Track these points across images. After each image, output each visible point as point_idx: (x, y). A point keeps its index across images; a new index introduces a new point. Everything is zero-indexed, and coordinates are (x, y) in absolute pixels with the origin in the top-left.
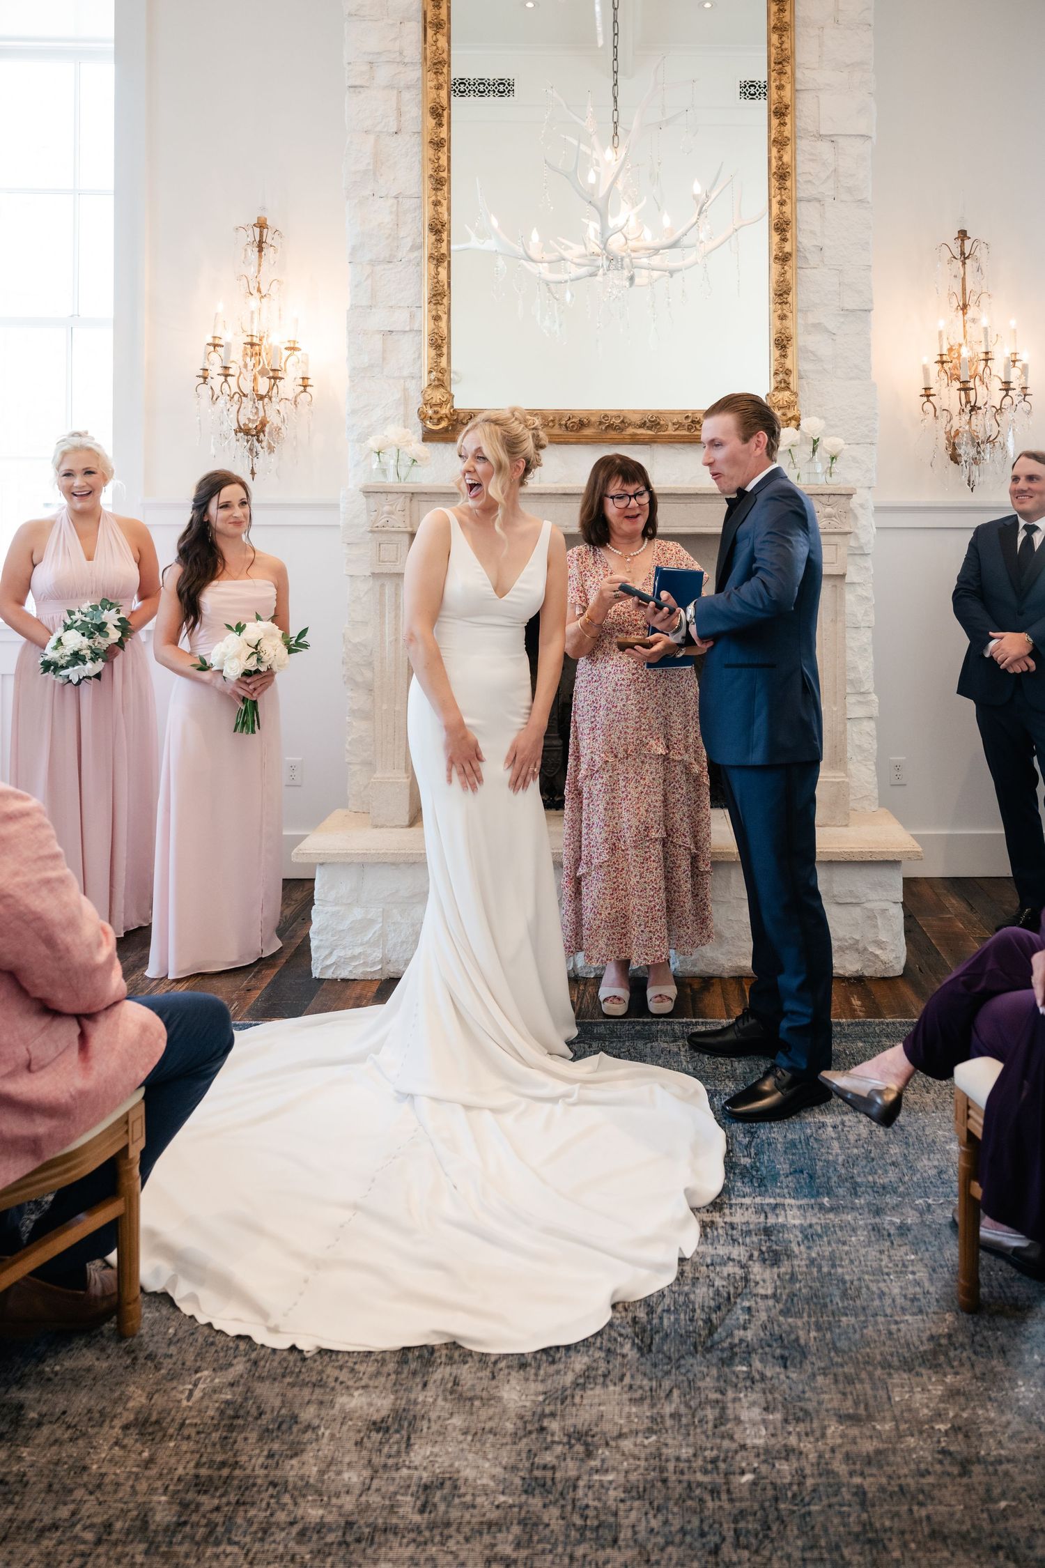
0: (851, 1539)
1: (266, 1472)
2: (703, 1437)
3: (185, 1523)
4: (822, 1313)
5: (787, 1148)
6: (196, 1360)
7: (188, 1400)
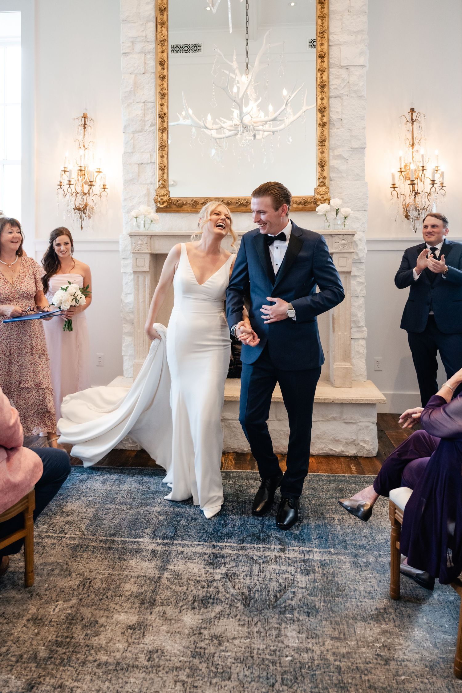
0: (333, 686)
1: (84, 641)
2: (270, 641)
3: (52, 657)
4: (327, 596)
5: (316, 528)
6: (56, 597)
7: (53, 612)
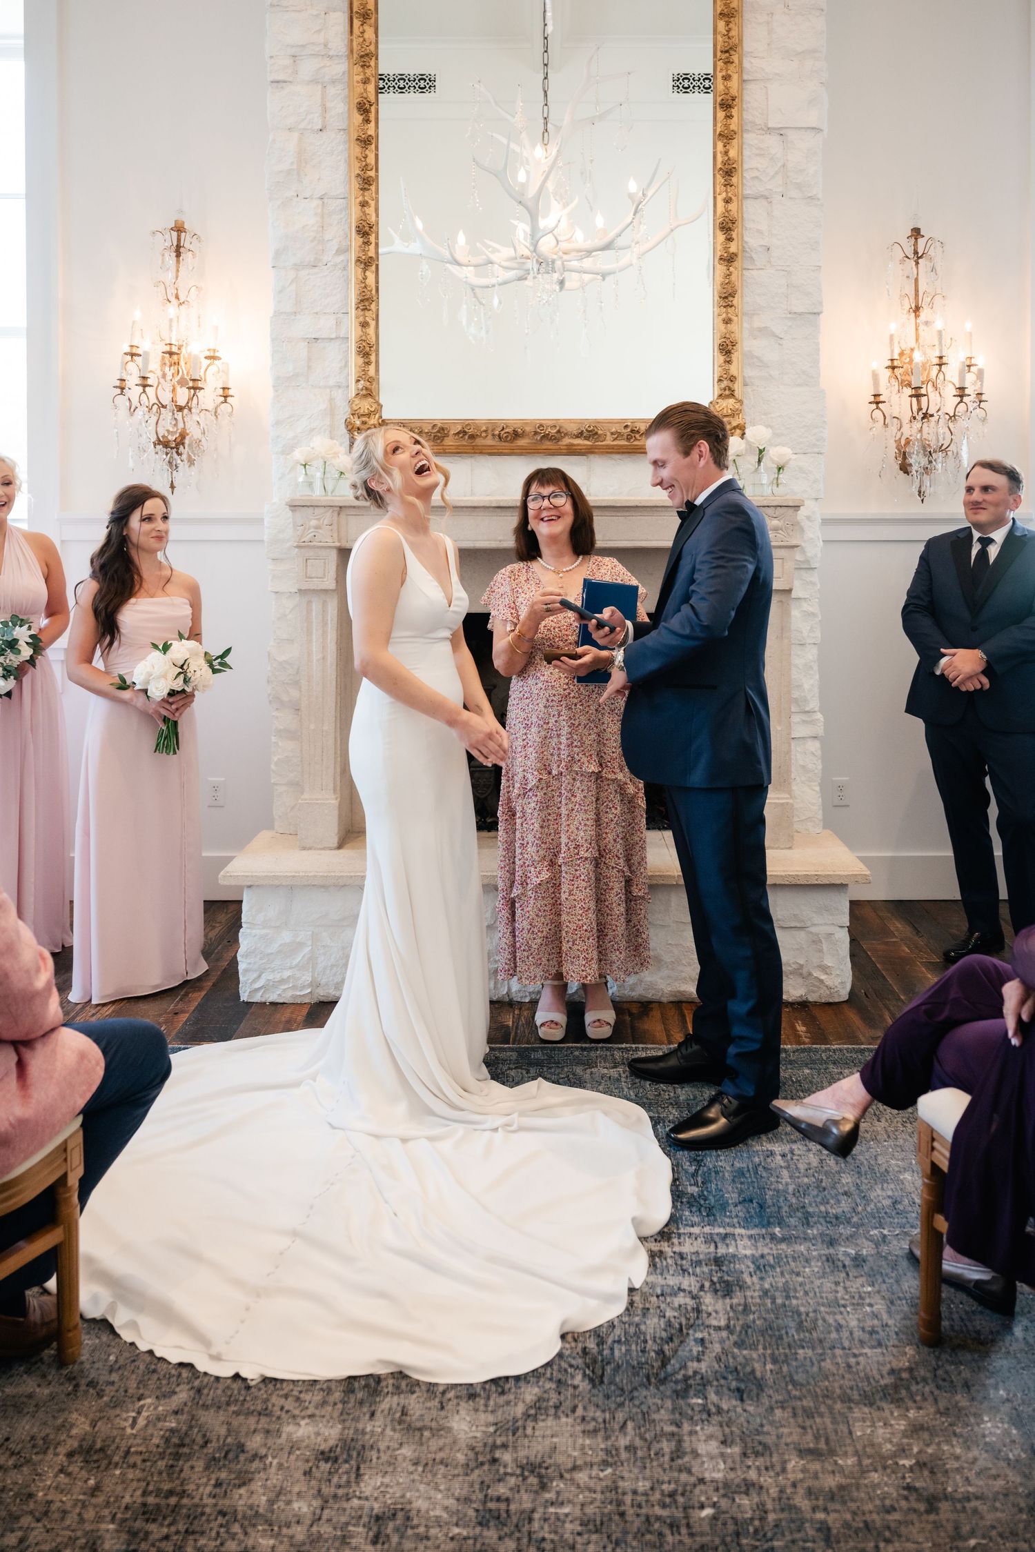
1: (214, 1501)
2: (660, 1470)
4: (778, 1346)
5: (734, 1177)
6: (138, 1388)
7: (132, 1428)
